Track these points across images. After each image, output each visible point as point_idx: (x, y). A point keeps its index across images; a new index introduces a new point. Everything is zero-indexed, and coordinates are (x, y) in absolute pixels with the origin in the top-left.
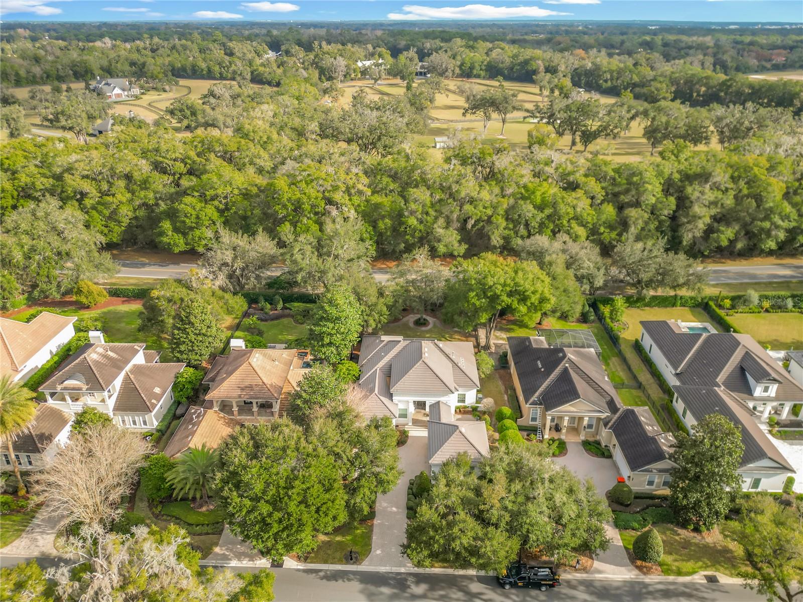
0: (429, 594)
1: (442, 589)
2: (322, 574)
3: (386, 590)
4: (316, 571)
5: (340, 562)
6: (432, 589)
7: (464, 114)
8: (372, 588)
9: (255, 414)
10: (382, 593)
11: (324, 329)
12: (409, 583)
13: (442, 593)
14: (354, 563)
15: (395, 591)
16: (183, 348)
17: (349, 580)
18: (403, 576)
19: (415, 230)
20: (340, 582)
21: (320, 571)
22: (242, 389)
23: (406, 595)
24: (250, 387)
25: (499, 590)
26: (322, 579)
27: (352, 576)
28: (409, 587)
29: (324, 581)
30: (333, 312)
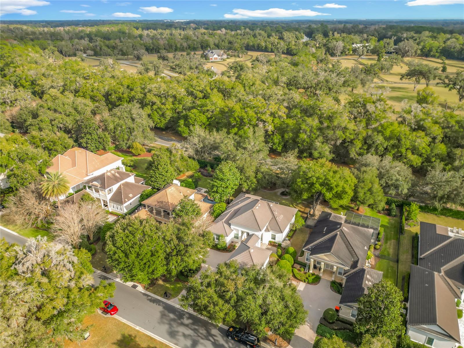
0: (190, 326)
1: (198, 325)
2: (149, 298)
3: (172, 316)
4: (148, 296)
5: (161, 296)
6: (193, 324)
7: (401, 79)
8: (166, 312)
9: (162, 216)
10: (169, 316)
12: (184, 317)
13: (196, 327)
14: (167, 299)
15: (176, 317)
16: (153, 179)
17: (159, 305)
18: (184, 313)
19: (304, 141)
20: (155, 304)
21: (150, 296)
22: (158, 202)
23: (179, 321)
24: (162, 202)
25: (225, 338)
26: (148, 300)
27: (161, 304)
28: (183, 318)
29: (149, 301)
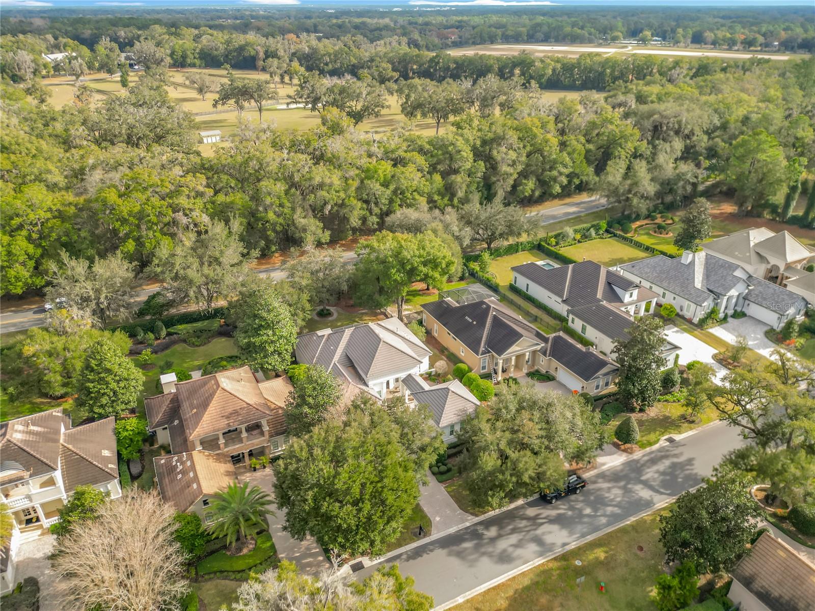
0: (502, 532)
1: (509, 524)
2: (404, 557)
3: (467, 545)
4: (398, 557)
5: (413, 541)
6: (501, 528)
8: (455, 548)
10: (466, 549)
11: (265, 338)
12: (480, 532)
13: (510, 527)
14: (425, 536)
15: (475, 542)
17: (432, 551)
18: (472, 528)
19: (274, 225)
20: (425, 555)
21: (401, 555)
22: (228, 417)
23: (486, 541)
24: (236, 413)
25: (549, 506)
26: (408, 559)
27: (431, 547)
28: (483, 534)
29: (411, 561)
30: (270, 317)
